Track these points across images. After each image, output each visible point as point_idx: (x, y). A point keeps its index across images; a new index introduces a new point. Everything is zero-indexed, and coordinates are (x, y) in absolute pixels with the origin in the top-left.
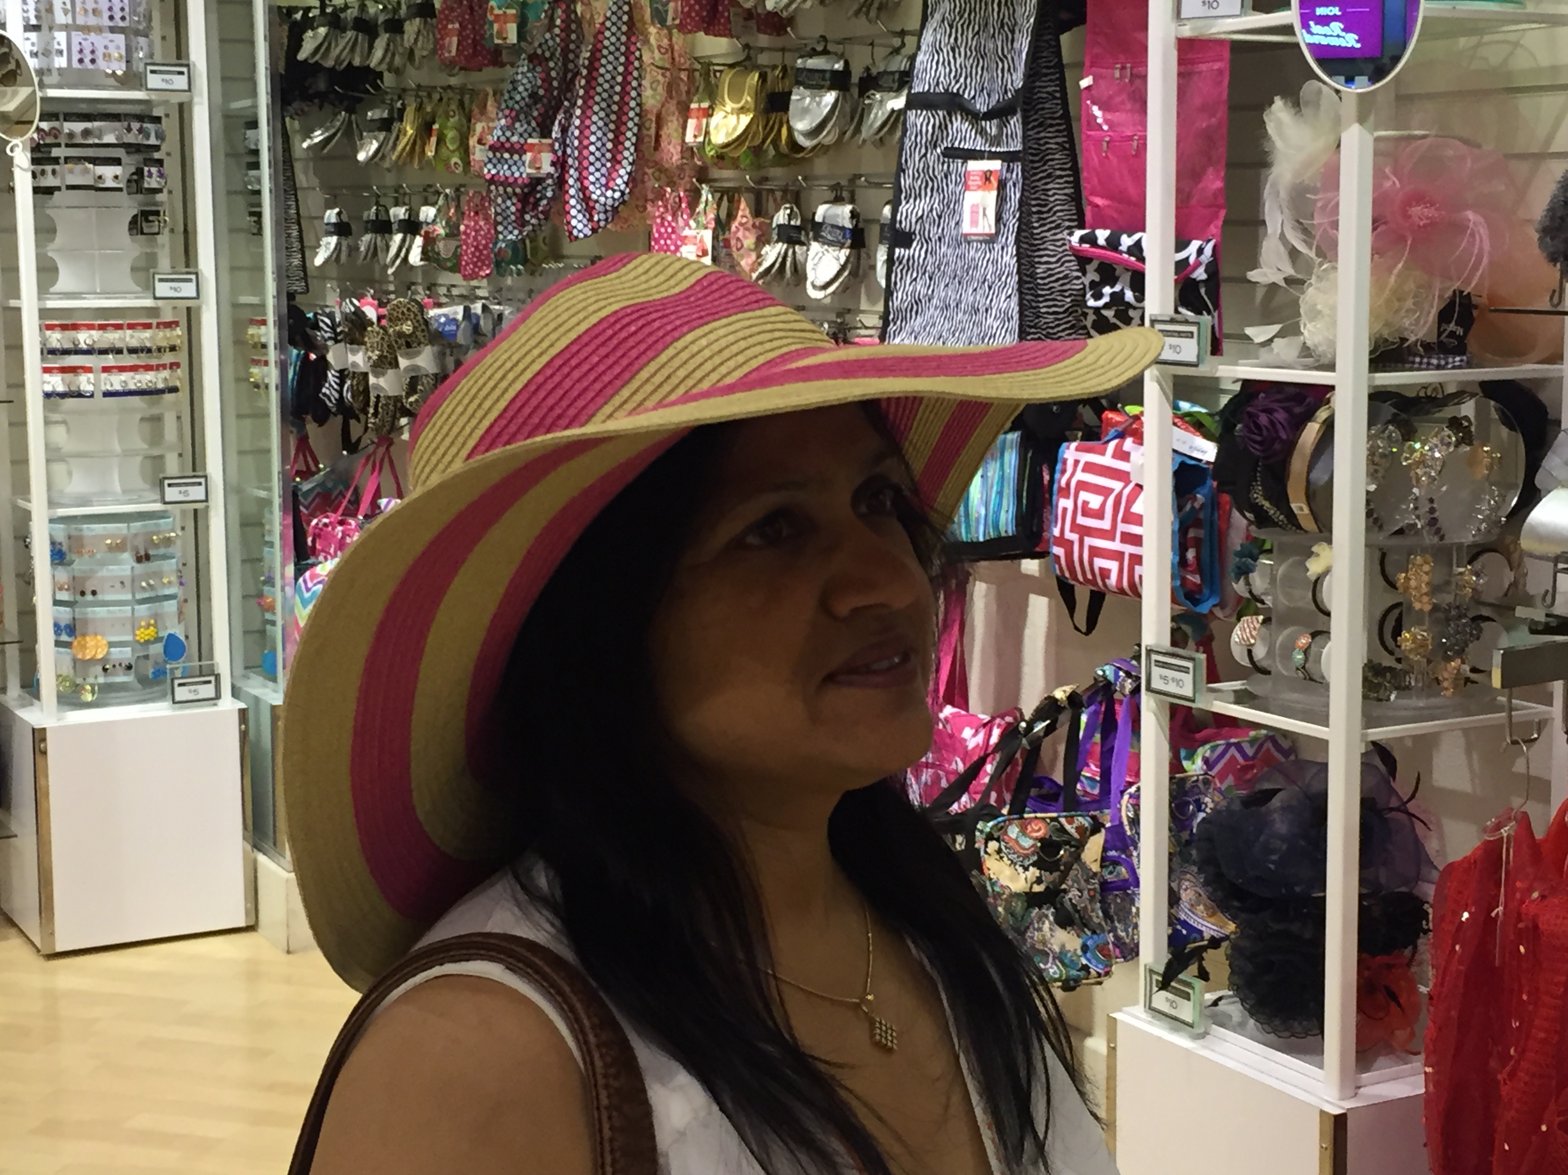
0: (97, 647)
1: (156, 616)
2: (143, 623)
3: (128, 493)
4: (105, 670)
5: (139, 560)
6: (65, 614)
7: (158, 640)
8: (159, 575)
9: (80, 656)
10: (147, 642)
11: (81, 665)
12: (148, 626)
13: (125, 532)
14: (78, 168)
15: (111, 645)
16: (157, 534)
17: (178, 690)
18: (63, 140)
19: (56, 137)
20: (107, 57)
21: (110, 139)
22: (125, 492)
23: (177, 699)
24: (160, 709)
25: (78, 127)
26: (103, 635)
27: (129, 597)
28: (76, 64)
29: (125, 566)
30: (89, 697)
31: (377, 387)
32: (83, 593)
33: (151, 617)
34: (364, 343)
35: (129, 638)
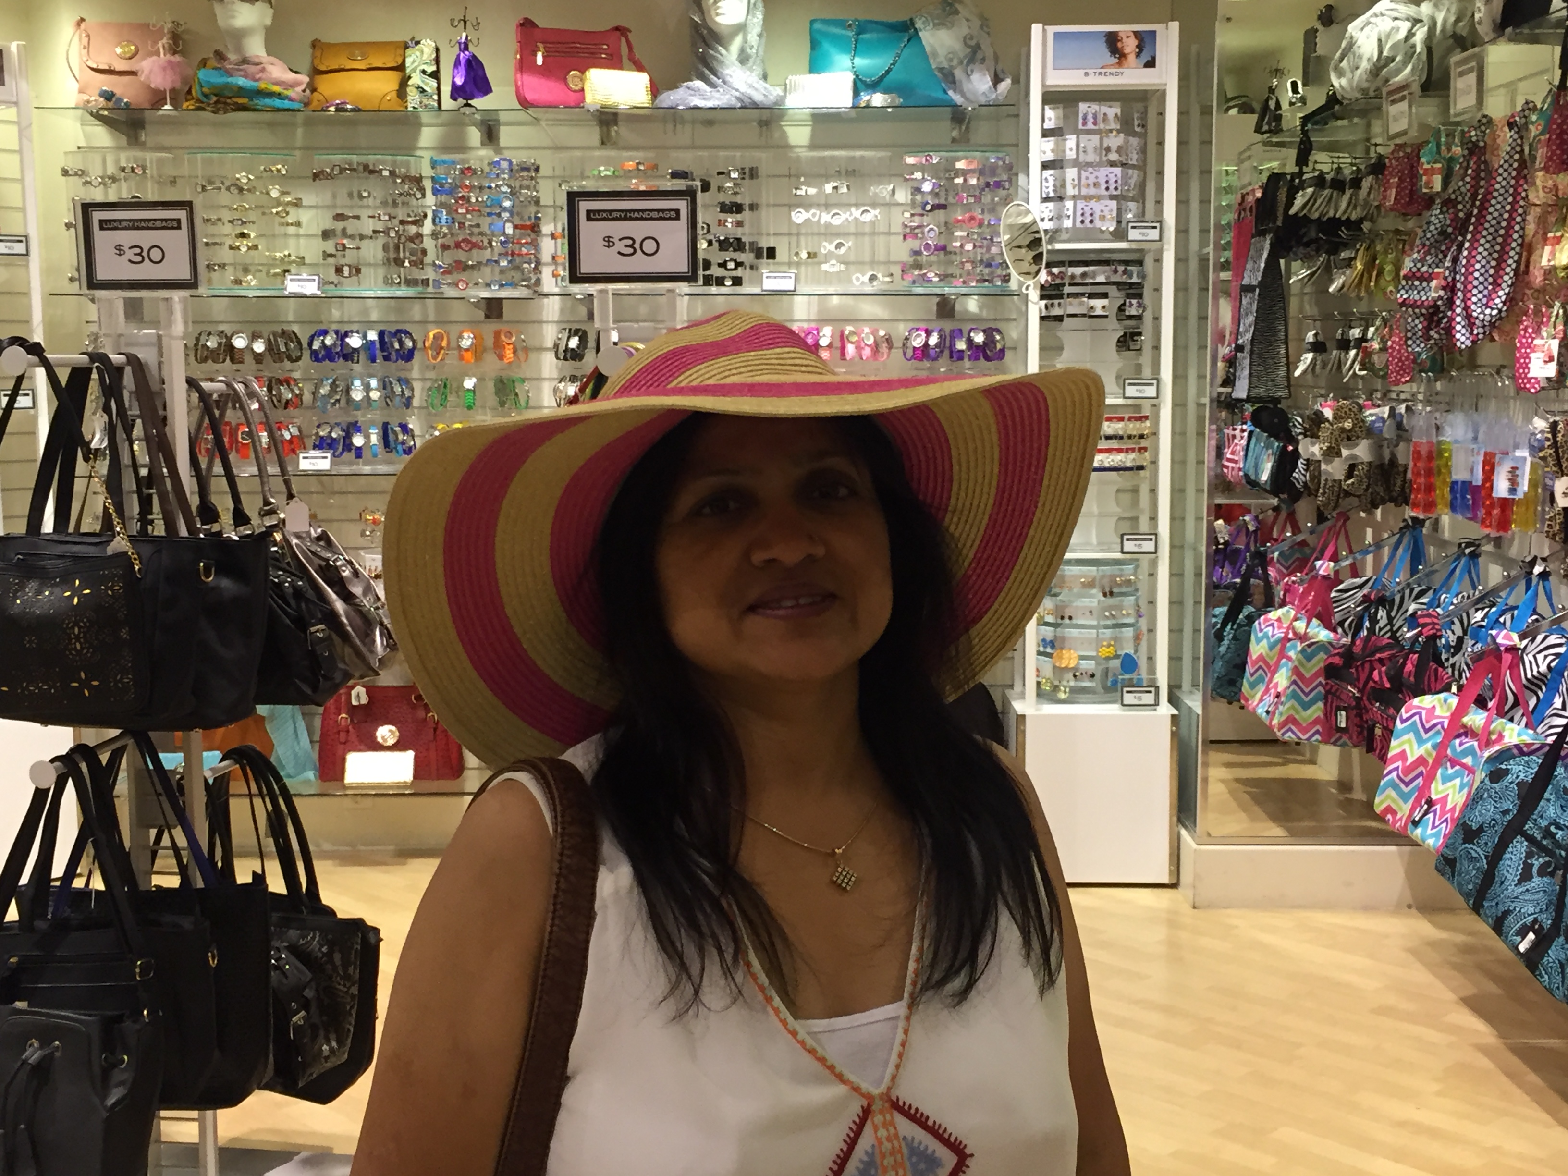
0: (1070, 659)
1: (1116, 639)
2: (1105, 643)
3: (1102, 545)
4: (1075, 676)
5: (1105, 595)
6: (1048, 632)
7: (1117, 657)
8: (1120, 608)
9: (1057, 665)
10: (1108, 659)
11: (1059, 671)
12: (1109, 646)
13: (1095, 573)
14: (1075, 301)
15: (1082, 658)
16: (1120, 576)
17: (1126, 696)
18: (1067, 281)
19: (1062, 278)
20: (1103, 218)
21: (1101, 279)
22: (1099, 544)
23: (1125, 702)
24: (1113, 709)
25: (1078, 271)
26: (1075, 650)
27: (1095, 623)
28: (1078, 225)
29: (1094, 599)
30: (1062, 696)
31: (1327, 472)
32: (1062, 618)
33: (1112, 638)
34: (1318, 437)
35: (1094, 654)
